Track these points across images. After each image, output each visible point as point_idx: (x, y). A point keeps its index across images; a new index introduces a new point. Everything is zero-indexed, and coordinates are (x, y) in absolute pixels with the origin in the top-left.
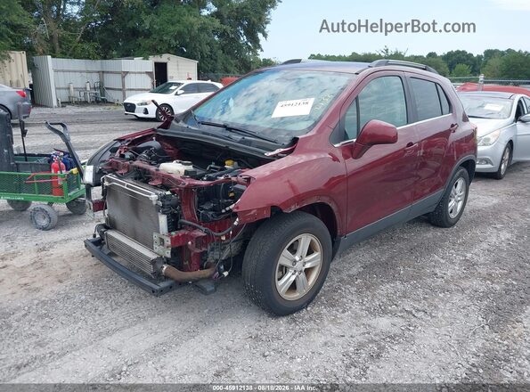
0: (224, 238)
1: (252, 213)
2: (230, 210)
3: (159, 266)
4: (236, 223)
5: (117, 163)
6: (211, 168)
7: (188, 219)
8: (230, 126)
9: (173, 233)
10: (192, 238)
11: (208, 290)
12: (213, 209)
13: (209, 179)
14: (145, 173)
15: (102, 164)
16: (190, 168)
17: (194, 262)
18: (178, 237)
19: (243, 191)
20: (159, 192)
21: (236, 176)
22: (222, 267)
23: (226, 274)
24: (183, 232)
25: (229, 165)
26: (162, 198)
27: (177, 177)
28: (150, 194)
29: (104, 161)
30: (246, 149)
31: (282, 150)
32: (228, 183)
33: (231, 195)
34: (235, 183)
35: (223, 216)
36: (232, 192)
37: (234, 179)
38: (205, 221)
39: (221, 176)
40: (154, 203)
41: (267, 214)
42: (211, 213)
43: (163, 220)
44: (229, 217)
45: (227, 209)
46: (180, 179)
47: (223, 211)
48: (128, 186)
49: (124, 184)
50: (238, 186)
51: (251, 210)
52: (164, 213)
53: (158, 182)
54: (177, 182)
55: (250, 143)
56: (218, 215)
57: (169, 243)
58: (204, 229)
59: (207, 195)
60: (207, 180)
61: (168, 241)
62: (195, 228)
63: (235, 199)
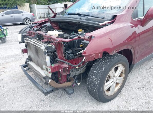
0: (77, 68)
1: (93, 56)
2: (81, 54)
3: (47, 80)
4: (83, 60)
5: (31, 32)
6: (72, 34)
7: (60, 58)
8: (81, 14)
9: (53, 65)
10: (61, 68)
11: (70, 92)
12: (72, 53)
13: (70, 38)
14: (41, 36)
15: (26, 33)
16: (61, 33)
17: (63, 78)
18: (55, 67)
19: (87, 44)
20: (46, 45)
21: (84, 36)
22: (77, 81)
23: (79, 84)
24: (58, 64)
25: (80, 31)
26: (47, 48)
27: (54, 37)
28: (41, 46)
29: (26, 32)
30: (88, 22)
31: (108, 22)
32: (80, 40)
33: (81, 46)
34: (83, 40)
35: (77, 56)
36: (81, 44)
37: (83, 37)
38: (68, 59)
39: (76, 36)
40: (44, 50)
41: (100, 56)
42: (71, 55)
43: (48, 59)
44: (80, 56)
45: (79, 53)
46: (56, 38)
47: (77, 54)
48: (33, 42)
49: (31, 42)
50: (85, 41)
51: (92, 54)
52: (48, 55)
53: (46, 40)
54: (54, 40)
55: (90, 20)
56: (74, 56)
57: (50, 71)
58: (68, 63)
59: (70, 46)
60: (69, 39)
61: (50, 70)
62: (63, 63)
63: (83, 48)
